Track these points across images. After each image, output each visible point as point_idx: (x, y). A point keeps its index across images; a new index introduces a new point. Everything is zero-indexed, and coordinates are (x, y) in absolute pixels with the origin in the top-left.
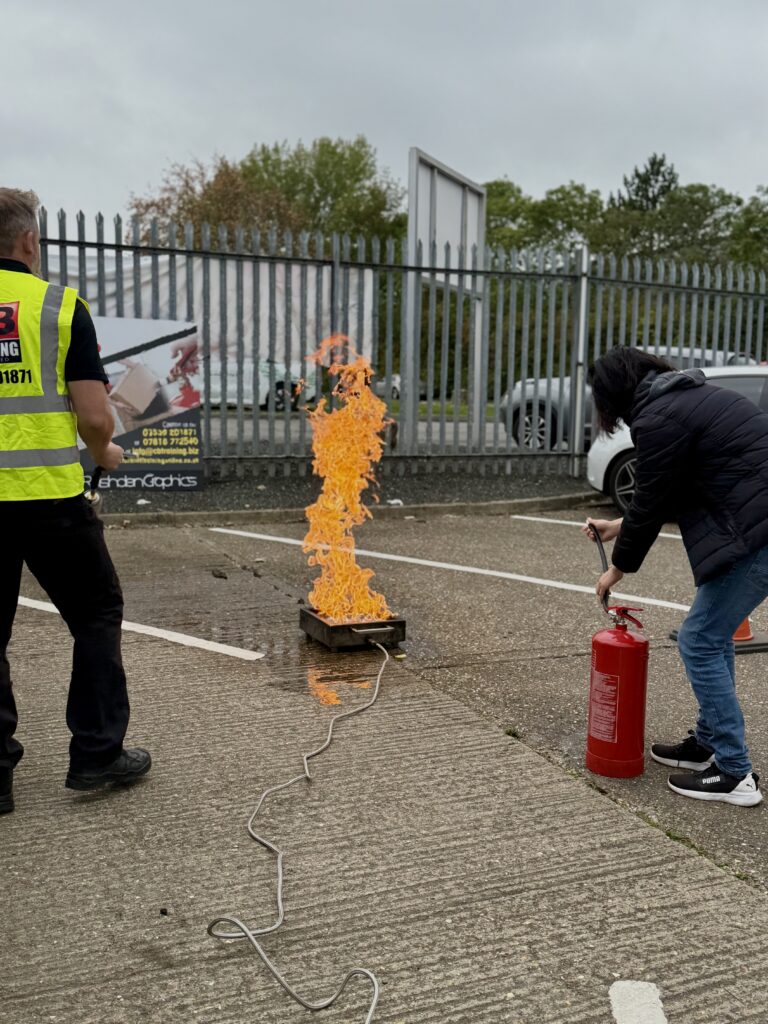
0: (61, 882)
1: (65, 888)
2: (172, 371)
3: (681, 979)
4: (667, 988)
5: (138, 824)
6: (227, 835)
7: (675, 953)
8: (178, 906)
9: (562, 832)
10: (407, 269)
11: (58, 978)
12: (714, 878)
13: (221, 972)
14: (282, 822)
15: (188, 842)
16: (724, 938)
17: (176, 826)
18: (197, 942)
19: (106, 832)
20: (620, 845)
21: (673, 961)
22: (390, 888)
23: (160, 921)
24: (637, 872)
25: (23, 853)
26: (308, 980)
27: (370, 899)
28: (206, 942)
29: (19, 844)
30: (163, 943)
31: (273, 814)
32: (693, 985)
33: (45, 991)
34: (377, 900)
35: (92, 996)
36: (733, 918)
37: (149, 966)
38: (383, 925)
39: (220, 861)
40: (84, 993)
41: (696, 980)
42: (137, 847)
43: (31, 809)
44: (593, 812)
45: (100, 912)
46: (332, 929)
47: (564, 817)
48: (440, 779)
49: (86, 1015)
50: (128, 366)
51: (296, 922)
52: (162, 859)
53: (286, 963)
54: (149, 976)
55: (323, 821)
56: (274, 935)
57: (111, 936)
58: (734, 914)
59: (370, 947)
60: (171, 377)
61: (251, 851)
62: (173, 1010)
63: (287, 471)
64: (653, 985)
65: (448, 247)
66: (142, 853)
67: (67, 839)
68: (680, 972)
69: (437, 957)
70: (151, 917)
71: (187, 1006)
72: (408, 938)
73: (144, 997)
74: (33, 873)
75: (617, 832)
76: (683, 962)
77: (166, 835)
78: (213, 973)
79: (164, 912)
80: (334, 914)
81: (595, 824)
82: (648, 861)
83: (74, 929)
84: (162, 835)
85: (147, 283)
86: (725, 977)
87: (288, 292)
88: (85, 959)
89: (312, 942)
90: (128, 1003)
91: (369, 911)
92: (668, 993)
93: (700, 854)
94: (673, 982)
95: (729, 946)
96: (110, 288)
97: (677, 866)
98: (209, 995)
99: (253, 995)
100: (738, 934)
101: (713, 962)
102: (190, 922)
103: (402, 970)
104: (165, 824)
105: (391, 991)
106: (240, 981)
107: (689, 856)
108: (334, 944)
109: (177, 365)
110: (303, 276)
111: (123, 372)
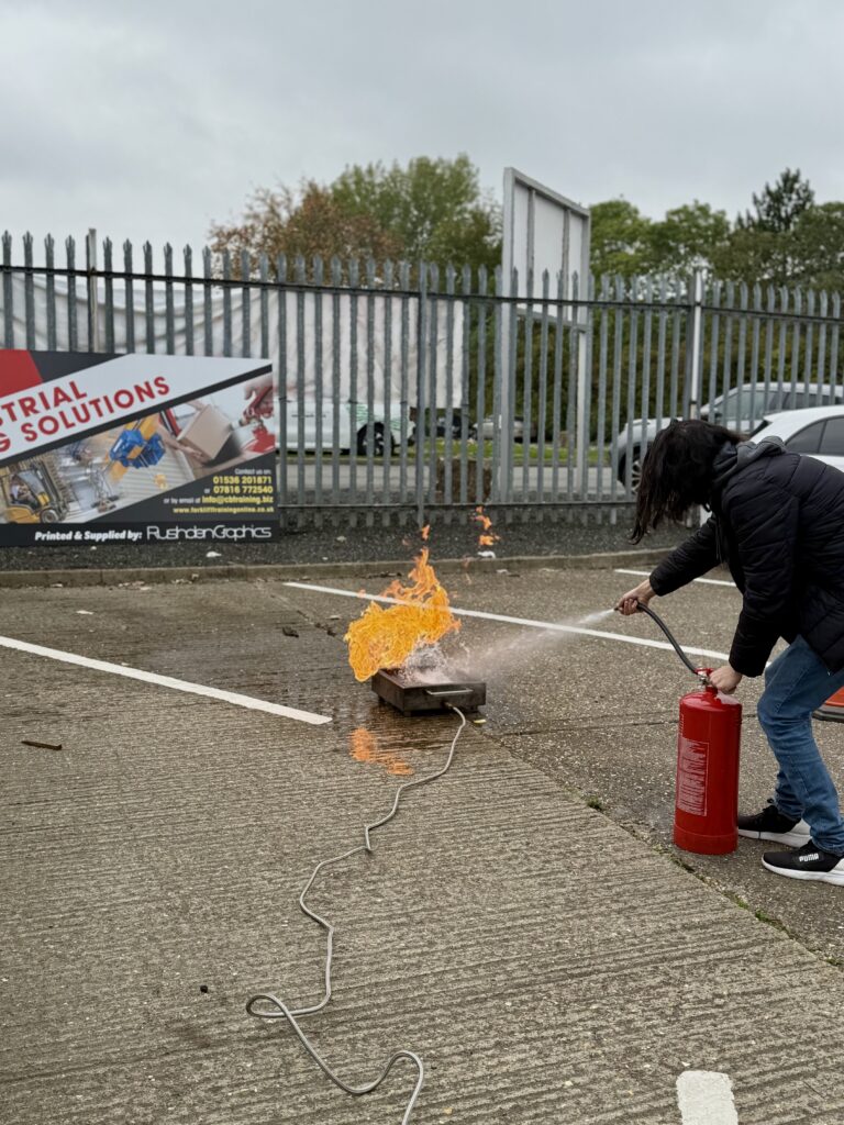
0: (96, 956)
1: (101, 963)
2: (245, 413)
3: (757, 1070)
4: (741, 1079)
5: (184, 896)
6: (277, 909)
7: (753, 1042)
8: (220, 983)
9: (640, 911)
10: (501, 300)
11: (87, 1056)
12: (804, 964)
13: (259, 1054)
14: (338, 896)
15: (235, 916)
16: (808, 1028)
17: (224, 899)
18: (237, 1021)
19: (150, 905)
20: (704, 927)
21: (750, 1050)
22: (448, 968)
23: (200, 998)
24: (718, 956)
25: (60, 926)
26: (352, 1063)
27: (425, 979)
28: (247, 1021)
29: (56, 916)
30: (200, 1022)
31: (328, 888)
32: (769, 1077)
33: (73, 1070)
34: (432, 980)
35: (122, 1076)
36: (821, 1006)
37: (184, 1045)
38: (436, 1007)
39: (268, 937)
40: (114, 1072)
41: (773, 1071)
42: (181, 920)
43: (71, 879)
44: (677, 890)
45: (137, 988)
46: (382, 1010)
47: (644, 896)
48: (511, 854)
49: (114, 1095)
50: (198, 409)
51: (342, 1002)
52: (206, 934)
53: (329, 1045)
54: (184, 1055)
55: (381, 896)
56: (319, 1015)
57: (146, 1012)
58: (821, 1002)
59: (421, 1029)
60: (244, 419)
61: (302, 926)
62: (206, 1092)
63: (370, 521)
64: (726, 1076)
65: (546, 276)
66: (185, 927)
67: (108, 912)
68: (757, 1063)
69: (492, 1042)
70: (191, 994)
71: (221, 1087)
72: (463, 1021)
73: (176, 1077)
74: (70, 946)
75: (702, 912)
76: (760, 1052)
77: (212, 909)
78: (251, 1055)
79: (204, 990)
80: (386, 994)
81: (678, 903)
82: (732, 944)
83: (108, 1006)
84: (208, 908)
85: (219, 318)
86: (805, 1068)
87: (371, 326)
88: (118, 1037)
89: (360, 1024)
90: (159, 1083)
91: (423, 992)
92: (741, 1084)
93: (791, 938)
94: (748, 1073)
95: (813, 1036)
96: (180, 324)
97: (764, 949)
98: (246, 1077)
99: (292, 1078)
100: (824, 1023)
101: (794, 1052)
102: (232, 1000)
103: (454, 1054)
104: (213, 897)
105: (440, 1076)
106: (280, 1062)
107: (779, 940)
108: (383, 1026)
109: (251, 406)
110: (388, 308)
111: (193, 414)
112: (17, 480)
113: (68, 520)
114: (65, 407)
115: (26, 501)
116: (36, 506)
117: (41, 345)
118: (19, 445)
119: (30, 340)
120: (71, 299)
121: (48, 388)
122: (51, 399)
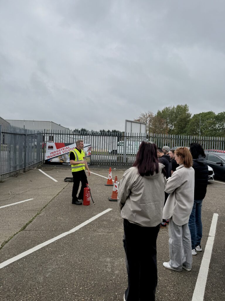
10: (124, 136)
60: (87, 151)
63: (104, 164)
65: (129, 133)
87: (105, 140)
110: (107, 138)
112: (61, 157)
113: (66, 162)
114: (67, 149)
115: (62, 160)
116: (63, 160)
117: (66, 142)
118: (62, 153)
119: (65, 142)
120: (69, 137)
121: (66, 147)
122: (66, 148)
